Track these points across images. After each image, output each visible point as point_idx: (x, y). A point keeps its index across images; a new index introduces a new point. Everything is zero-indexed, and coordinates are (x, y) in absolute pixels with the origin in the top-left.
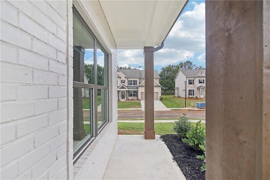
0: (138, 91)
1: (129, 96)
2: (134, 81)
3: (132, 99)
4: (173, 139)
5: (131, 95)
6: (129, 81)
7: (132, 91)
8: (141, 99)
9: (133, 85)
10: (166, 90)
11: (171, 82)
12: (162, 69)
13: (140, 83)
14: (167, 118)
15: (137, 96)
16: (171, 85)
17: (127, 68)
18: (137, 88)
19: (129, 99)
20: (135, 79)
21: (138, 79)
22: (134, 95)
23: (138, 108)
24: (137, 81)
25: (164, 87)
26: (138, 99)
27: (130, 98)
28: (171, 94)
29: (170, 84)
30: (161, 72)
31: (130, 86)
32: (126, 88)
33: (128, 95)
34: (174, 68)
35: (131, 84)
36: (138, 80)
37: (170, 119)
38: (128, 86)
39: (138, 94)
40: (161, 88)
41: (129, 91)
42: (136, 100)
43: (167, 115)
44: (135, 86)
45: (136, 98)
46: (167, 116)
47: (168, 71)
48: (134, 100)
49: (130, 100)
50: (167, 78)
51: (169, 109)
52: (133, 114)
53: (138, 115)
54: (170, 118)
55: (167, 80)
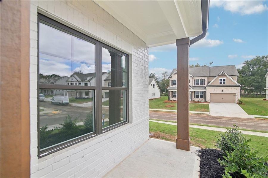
0: (206, 91)
1: (195, 98)
2: (201, 80)
3: (198, 101)
4: (215, 157)
5: (197, 97)
6: (195, 80)
7: (198, 92)
8: (210, 102)
9: (199, 85)
10: (252, 91)
11: (260, 80)
12: (244, 63)
13: (208, 82)
14: (245, 128)
15: (205, 98)
16: (260, 83)
17: (194, 66)
18: (205, 88)
19: (194, 101)
20: (203, 78)
21: (207, 77)
22: (201, 97)
23: (204, 111)
24: (204, 80)
25: (248, 86)
26: (206, 102)
27: (196, 100)
28: (260, 96)
29: (258, 82)
30: (243, 67)
31: (196, 86)
32: (191, 88)
33: (193, 96)
34: (265, 60)
35: (197, 84)
36: (206, 79)
37: (249, 131)
38: (194, 86)
39: (206, 96)
40: (240, 87)
41: (195, 92)
42: (203, 102)
43: (247, 124)
44: (203, 85)
45: (203, 100)
46: (245, 125)
47: (255, 64)
48: (201, 102)
49: (196, 102)
50: (253, 75)
51: (252, 117)
52: (197, 118)
53: (202, 120)
54: (250, 129)
55: (253, 77)
